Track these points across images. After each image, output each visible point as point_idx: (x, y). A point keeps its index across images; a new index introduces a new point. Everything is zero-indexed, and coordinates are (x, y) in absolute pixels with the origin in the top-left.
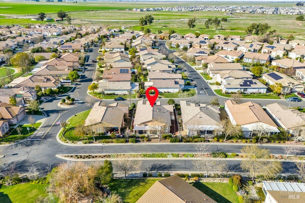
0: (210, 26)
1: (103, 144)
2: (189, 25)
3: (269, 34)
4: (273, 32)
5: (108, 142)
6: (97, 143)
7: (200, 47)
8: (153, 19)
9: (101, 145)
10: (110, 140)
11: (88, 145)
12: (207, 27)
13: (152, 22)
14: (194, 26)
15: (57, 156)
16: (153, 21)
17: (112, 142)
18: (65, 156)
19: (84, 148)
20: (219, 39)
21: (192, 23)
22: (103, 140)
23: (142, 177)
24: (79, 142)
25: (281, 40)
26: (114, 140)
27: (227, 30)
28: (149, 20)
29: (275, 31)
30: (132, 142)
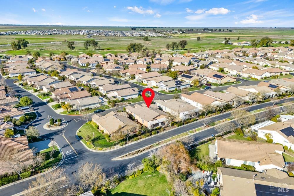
0: (88, 47)
1: (136, 141)
2: (70, 47)
3: (144, 52)
4: (146, 49)
5: (138, 139)
6: (130, 143)
7: (107, 64)
8: (27, 43)
9: (134, 143)
10: (139, 137)
11: (124, 146)
12: (86, 48)
13: (27, 46)
14: (73, 48)
15: (112, 160)
16: (28, 44)
17: (141, 138)
18: (121, 157)
19: (126, 148)
20: (111, 57)
21: (71, 45)
22: (135, 138)
23: (191, 148)
24: (116, 147)
25: (156, 54)
26: (142, 136)
27: (105, 50)
28: (22, 44)
29: (147, 49)
30: (155, 134)
